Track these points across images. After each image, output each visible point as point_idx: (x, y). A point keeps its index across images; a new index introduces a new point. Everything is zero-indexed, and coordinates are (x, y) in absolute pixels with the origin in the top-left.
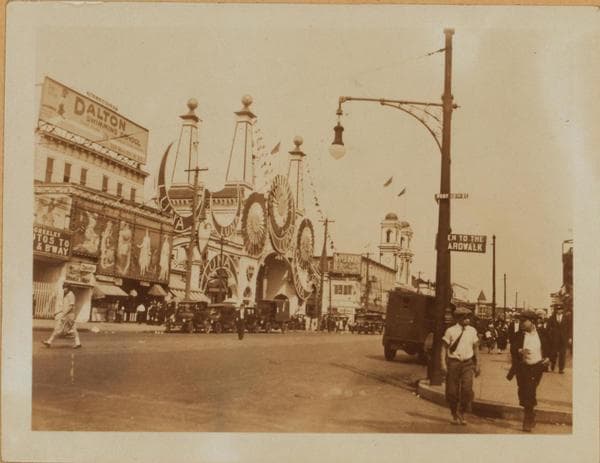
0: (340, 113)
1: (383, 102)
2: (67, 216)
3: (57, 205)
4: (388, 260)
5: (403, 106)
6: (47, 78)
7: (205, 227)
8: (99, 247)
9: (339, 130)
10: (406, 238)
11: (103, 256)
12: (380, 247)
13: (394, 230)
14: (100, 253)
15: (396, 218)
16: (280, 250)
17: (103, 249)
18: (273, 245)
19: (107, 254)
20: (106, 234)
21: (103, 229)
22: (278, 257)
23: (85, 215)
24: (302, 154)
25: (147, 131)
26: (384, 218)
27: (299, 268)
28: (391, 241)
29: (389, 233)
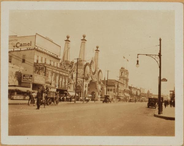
0: (138, 57)
1: (146, 55)
2: (44, 72)
3: (41, 69)
4: (122, 81)
5: (151, 56)
6: (36, 34)
8: (51, 80)
9: (138, 61)
10: (127, 74)
11: (52, 83)
12: (120, 77)
14: (52, 82)
15: (124, 68)
16: (94, 79)
17: (52, 81)
18: (91, 77)
19: (53, 82)
20: (53, 77)
21: (52, 75)
22: (93, 81)
23: (48, 72)
25: (60, 47)
26: (121, 68)
27: (98, 84)
28: (123, 75)
29: (122, 73)
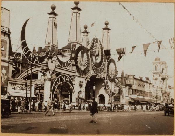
7: (52, 62)
10: (165, 68)
12: (153, 73)
13: (159, 65)
15: (159, 60)
16: (98, 74)
18: (94, 71)
22: (98, 77)
24: (109, 29)
26: (154, 60)
27: (109, 82)
